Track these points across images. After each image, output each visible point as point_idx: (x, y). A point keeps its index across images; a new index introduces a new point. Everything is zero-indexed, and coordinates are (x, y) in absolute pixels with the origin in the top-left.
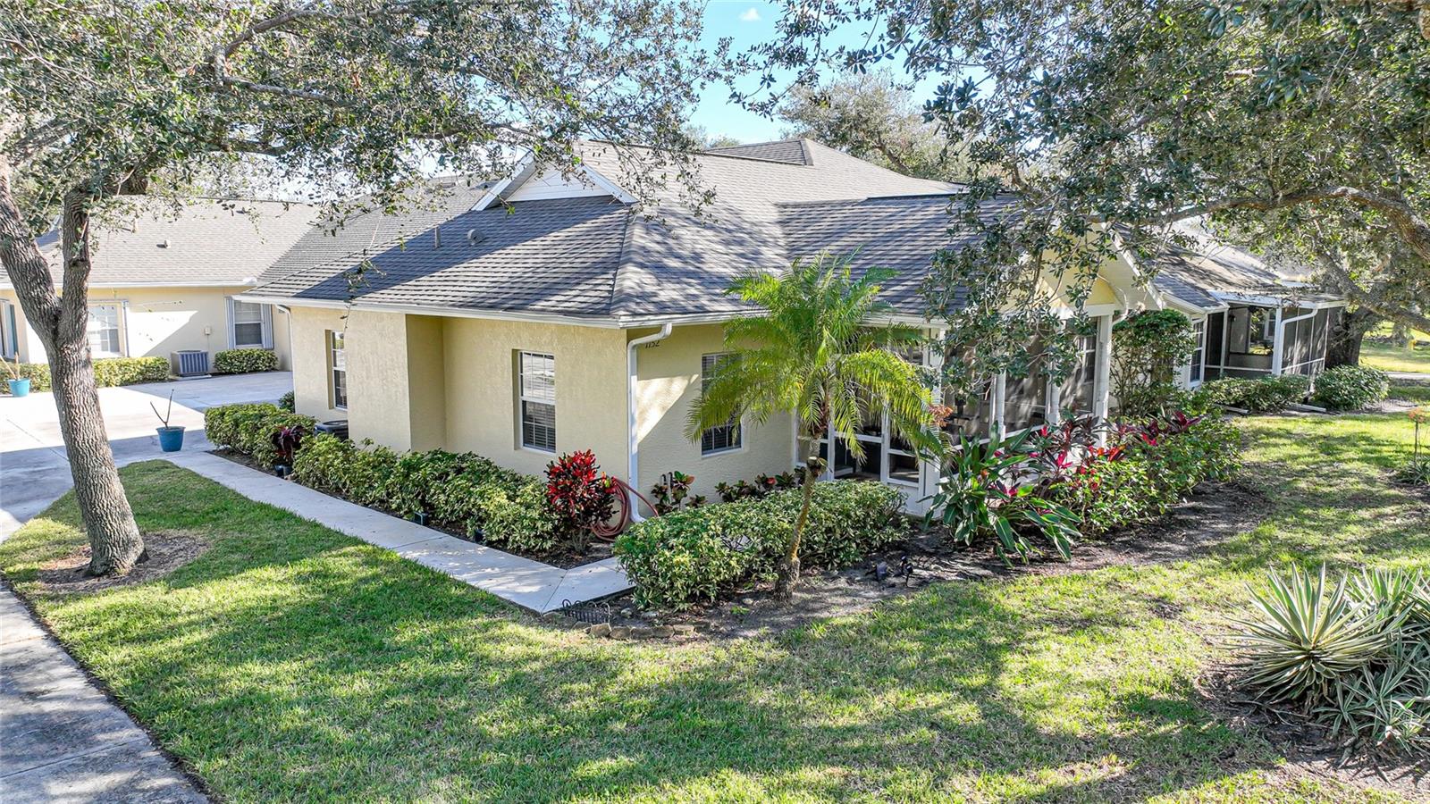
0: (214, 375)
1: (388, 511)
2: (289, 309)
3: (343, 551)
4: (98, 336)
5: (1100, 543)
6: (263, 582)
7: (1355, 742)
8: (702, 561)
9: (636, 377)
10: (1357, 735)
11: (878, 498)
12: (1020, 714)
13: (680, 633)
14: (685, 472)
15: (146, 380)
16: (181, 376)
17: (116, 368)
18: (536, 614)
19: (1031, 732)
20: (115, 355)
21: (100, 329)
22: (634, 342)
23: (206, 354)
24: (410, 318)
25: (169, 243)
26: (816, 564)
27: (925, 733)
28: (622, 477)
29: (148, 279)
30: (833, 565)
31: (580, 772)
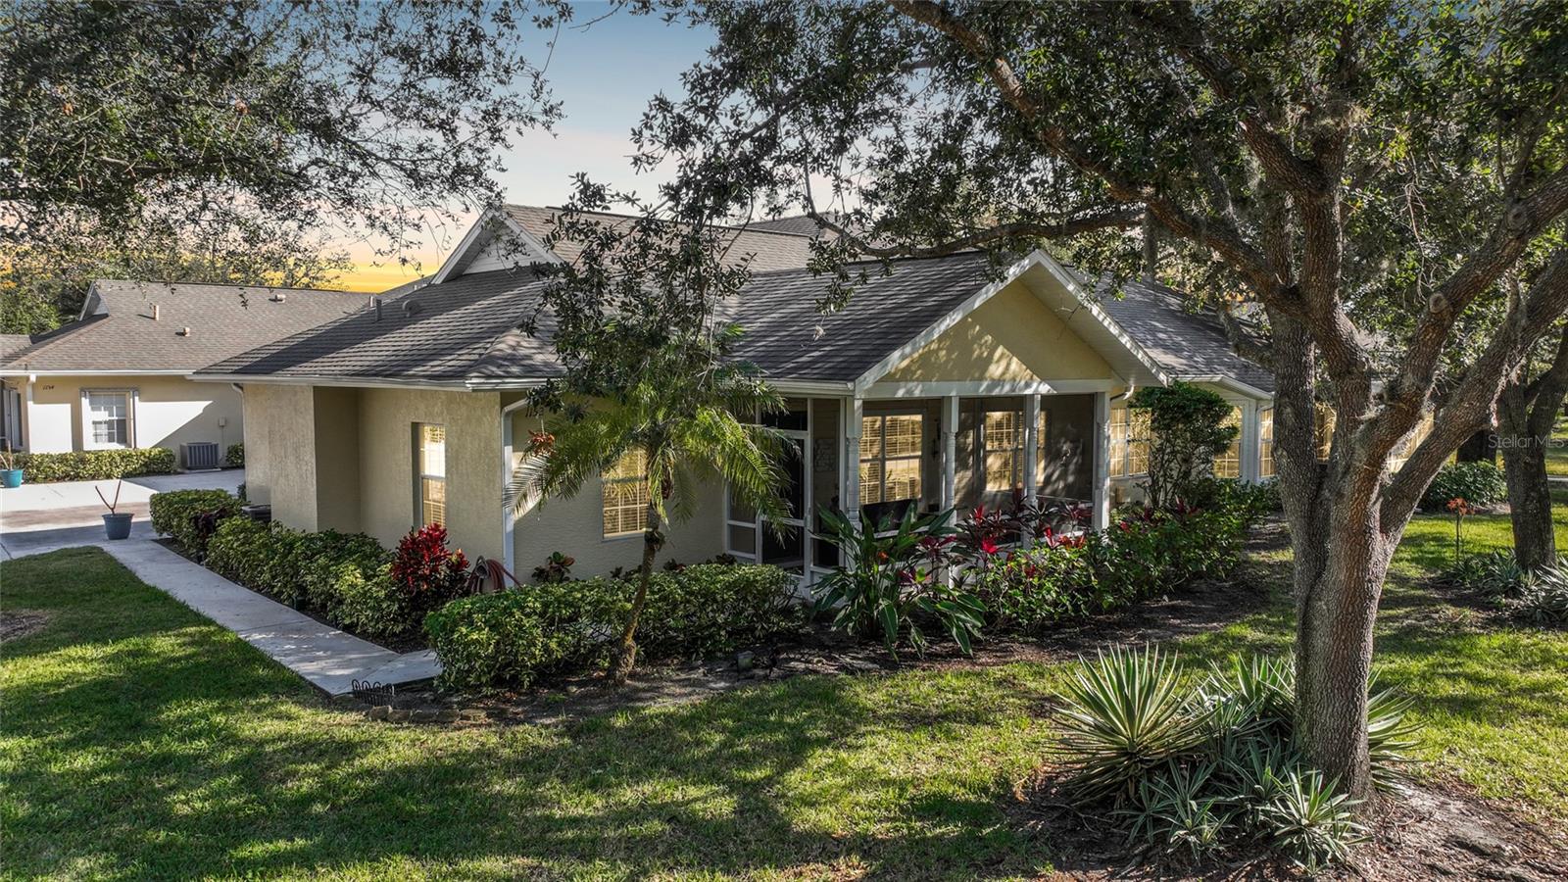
0: (224, 469)
1: (268, 595)
2: (241, 388)
3: (184, 630)
4: (104, 426)
5: (1030, 639)
6: (71, 659)
7: (1149, 849)
8: (506, 640)
9: (511, 447)
10: (1151, 842)
11: (757, 581)
12: (782, 809)
13: (467, 718)
14: (565, 553)
15: (150, 473)
16: (189, 469)
17: (118, 459)
18: (328, 696)
19: (782, 829)
20: (122, 447)
21: (108, 418)
22: (507, 409)
23: (216, 446)
24: (318, 391)
25: (188, 330)
26: (679, 653)
27: (656, 826)
28: (497, 558)
29: (158, 366)
30: (698, 654)
31: (243, 853)
